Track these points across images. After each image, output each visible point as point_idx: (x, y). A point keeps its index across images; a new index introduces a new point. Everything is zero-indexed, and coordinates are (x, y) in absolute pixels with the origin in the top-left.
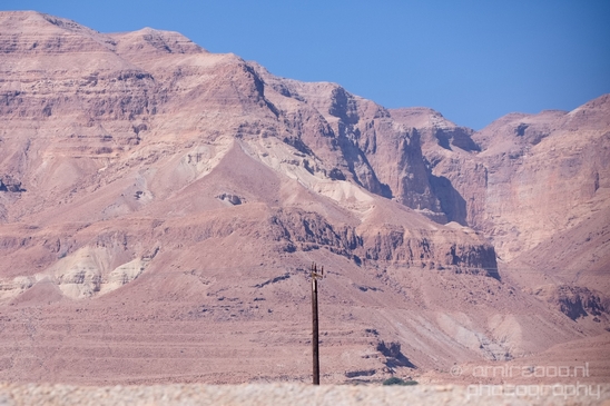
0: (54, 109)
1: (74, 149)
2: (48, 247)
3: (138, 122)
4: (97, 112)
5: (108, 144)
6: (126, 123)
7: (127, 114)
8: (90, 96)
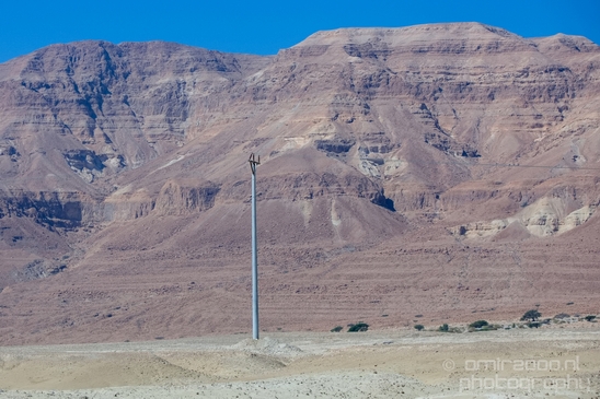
0: (496, 95)
1: (515, 124)
2: (513, 198)
3: (561, 104)
4: (530, 97)
5: (539, 121)
6: (552, 105)
7: (553, 98)
8: (523, 85)
